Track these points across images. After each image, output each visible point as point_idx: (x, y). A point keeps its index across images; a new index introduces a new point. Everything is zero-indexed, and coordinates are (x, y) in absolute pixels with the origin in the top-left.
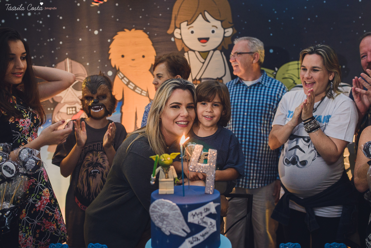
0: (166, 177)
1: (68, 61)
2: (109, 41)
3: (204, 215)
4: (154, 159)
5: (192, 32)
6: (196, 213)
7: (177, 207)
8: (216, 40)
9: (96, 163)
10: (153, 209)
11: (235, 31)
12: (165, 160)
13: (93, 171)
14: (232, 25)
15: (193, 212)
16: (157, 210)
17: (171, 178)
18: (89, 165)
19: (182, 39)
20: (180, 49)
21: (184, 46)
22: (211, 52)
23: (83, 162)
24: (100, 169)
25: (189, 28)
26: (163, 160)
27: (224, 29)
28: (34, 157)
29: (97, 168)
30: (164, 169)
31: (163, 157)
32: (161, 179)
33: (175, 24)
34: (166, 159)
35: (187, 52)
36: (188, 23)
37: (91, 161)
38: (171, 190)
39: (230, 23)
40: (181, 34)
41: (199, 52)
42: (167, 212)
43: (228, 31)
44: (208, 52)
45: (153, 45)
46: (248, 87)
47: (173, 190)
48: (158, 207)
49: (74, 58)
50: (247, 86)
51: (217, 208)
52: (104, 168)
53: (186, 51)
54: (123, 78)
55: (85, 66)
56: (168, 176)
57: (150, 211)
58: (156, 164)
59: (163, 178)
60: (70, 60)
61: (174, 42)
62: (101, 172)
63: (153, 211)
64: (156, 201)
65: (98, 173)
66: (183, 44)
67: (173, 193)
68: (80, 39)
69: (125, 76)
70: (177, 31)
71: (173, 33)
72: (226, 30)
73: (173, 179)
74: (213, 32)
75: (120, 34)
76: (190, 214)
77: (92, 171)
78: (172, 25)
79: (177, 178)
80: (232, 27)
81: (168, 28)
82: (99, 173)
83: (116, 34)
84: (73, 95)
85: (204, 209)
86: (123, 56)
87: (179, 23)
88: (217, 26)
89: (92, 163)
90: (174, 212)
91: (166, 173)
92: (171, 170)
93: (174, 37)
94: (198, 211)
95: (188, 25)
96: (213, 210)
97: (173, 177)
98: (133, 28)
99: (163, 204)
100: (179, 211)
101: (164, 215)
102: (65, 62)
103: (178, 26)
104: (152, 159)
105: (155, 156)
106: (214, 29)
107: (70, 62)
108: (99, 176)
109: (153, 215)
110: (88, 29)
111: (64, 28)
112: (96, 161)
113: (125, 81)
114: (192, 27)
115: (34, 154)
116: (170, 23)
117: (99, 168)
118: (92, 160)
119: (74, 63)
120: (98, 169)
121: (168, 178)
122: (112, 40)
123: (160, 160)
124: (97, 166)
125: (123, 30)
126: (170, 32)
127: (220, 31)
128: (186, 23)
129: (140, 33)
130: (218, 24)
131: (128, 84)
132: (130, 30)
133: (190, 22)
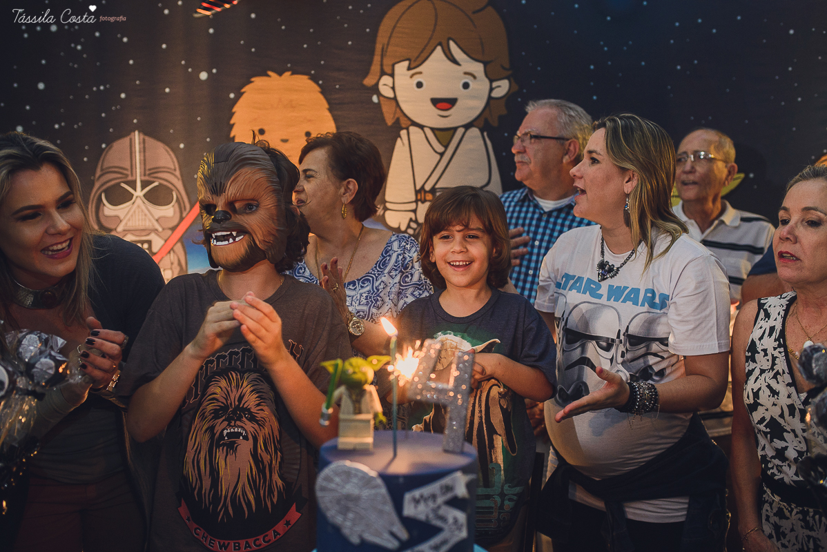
0: (357, 411)
1: (137, 137)
2: (232, 96)
3: (440, 500)
4: (331, 369)
5: (419, 85)
6: (422, 496)
7: (379, 481)
8: (471, 106)
9: (237, 408)
10: (324, 484)
11: (516, 88)
12: (354, 373)
13: (229, 431)
14: (509, 73)
15: (417, 493)
16: (332, 486)
17: (369, 413)
18: (216, 414)
19: (395, 99)
20: (390, 122)
21: (399, 114)
22: (460, 131)
23: (200, 404)
24: (249, 426)
25: (412, 76)
26: (351, 372)
27: (491, 81)
28: (53, 353)
29: (238, 423)
30: (352, 392)
31: (351, 365)
32: (343, 414)
33: (382, 65)
34: (357, 370)
35: (407, 129)
36: (410, 64)
37: (222, 403)
38: (365, 440)
39: (503, 68)
40: (393, 88)
41: (433, 129)
42: (356, 492)
43: (499, 86)
44: (452, 132)
45: (330, 110)
46: (545, 213)
47: (371, 440)
48: (337, 479)
49: (152, 130)
50: (542, 209)
51: (469, 486)
52: (259, 425)
53: (404, 126)
55: (175, 150)
56: (360, 408)
57: (317, 487)
58: (334, 381)
59: (348, 413)
60: (142, 136)
61: (379, 105)
62: (250, 437)
63: (323, 489)
64: (333, 466)
65: (241, 438)
66: (398, 110)
67: (370, 446)
68: (167, 90)
70: (386, 80)
71: (377, 84)
72: (495, 84)
73: (371, 417)
74: (466, 86)
75: (258, 82)
76: (408, 497)
77: (225, 432)
78: (375, 68)
79: (381, 414)
80: (507, 78)
81: (366, 73)
82: (246, 438)
83: (248, 82)
84: (146, 215)
85: (442, 488)
86: (262, 132)
87: (391, 63)
88: (476, 74)
89: (225, 408)
90: (373, 491)
91: (357, 401)
92: (368, 396)
93: (379, 95)
94: (426, 490)
95: (409, 69)
96: (461, 491)
97: (372, 412)
98: (288, 70)
99: (348, 474)
100: (383, 490)
101: (348, 497)
102: (131, 140)
103: (387, 69)
105: (333, 362)
106: (468, 79)
107: (142, 140)
108: (245, 447)
109: (323, 497)
110: (186, 66)
111: (131, 62)
112: (237, 403)
114: (420, 73)
115: (52, 348)
116: (370, 63)
117: (247, 422)
118: (226, 400)
119: (150, 141)
120: (242, 427)
121: (360, 412)
122: (239, 95)
123: (344, 372)
124: (239, 419)
125: (264, 73)
126: (369, 81)
127: (481, 86)
128: (406, 63)
129: (303, 81)
130: (478, 68)
132: (280, 74)
133: (415, 63)
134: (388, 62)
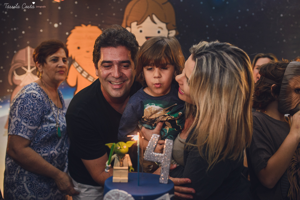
0: (121, 165)
1: (29, 48)
2: (67, 33)
4: (110, 147)
5: (141, 31)
7: (132, 199)
10: (107, 199)
11: (178, 33)
12: (120, 148)
14: (176, 27)
17: (126, 166)
25: (138, 28)
26: (119, 148)
27: (169, 30)
30: (119, 157)
31: (119, 145)
32: (115, 166)
33: (126, 23)
38: (124, 178)
39: (173, 26)
43: (171, 33)
47: (127, 178)
48: (113, 198)
54: (77, 67)
56: (123, 164)
58: (111, 152)
59: (118, 166)
60: (31, 48)
64: (111, 191)
67: (127, 181)
68: (41, 31)
69: (79, 66)
70: (128, 29)
72: (170, 32)
73: (127, 168)
74: (159, 32)
75: (78, 28)
78: (124, 24)
79: (131, 167)
80: (175, 29)
83: (74, 28)
86: (79, 48)
88: (163, 28)
91: (121, 161)
92: (126, 158)
95: (137, 25)
97: (127, 165)
98: (89, 24)
99: (118, 195)
102: (26, 50)
103: (129, 25)
104: (107, 147)
106: (160, 30)
110: (49, 22)
111: (27, 19)
113: (80, 69)
114: (141, 27)
116: (122, 22)
121: (123, 166)
122: (70, 33)
123: (116, 148)
125: (80, 25)
127: (164, 32)
128: (136, 23)
129: (95, 29)
130: (164, 25)
131: (82, 72)
132: (86, 25)
133: (140, 22)
134: (129, 22)
